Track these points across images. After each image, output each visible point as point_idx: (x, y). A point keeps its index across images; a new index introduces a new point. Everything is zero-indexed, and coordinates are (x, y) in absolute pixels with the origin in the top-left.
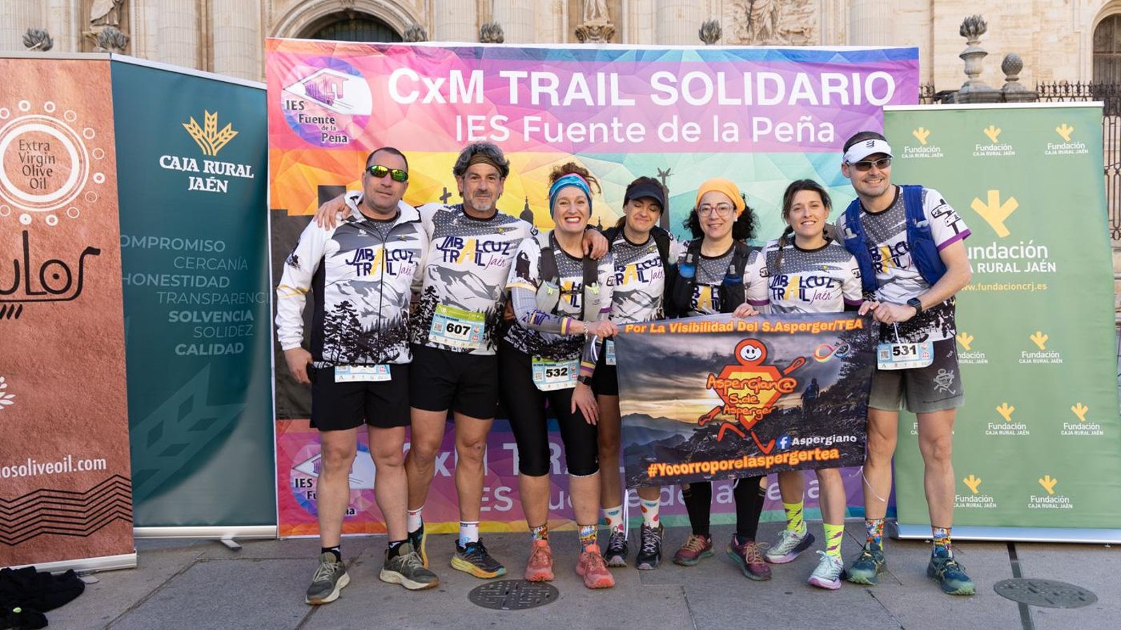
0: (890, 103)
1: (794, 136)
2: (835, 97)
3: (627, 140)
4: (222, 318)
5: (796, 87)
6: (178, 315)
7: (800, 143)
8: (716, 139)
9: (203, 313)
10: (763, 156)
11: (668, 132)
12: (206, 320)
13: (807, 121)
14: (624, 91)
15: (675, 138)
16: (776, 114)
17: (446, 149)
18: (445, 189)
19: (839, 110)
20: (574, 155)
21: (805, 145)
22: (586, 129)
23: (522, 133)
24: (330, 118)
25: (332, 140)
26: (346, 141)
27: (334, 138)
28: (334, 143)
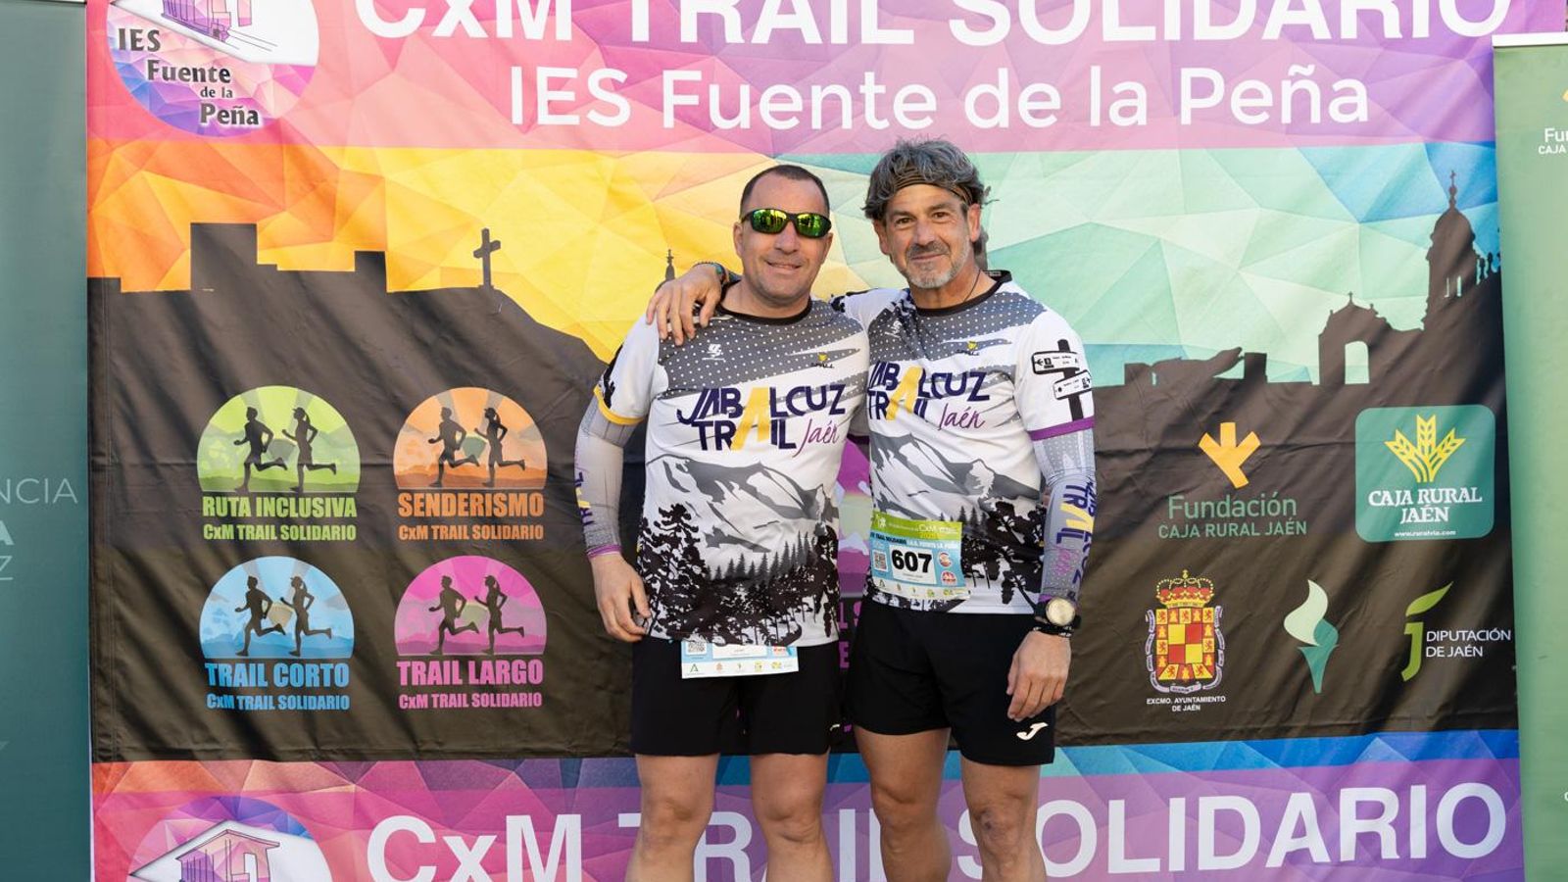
0: (1502, 30)
1: (1275, 110)
2: (1370, 20)
3: (893, 121)
7: (1288, 125)
8: (1095, 120)
10: (1200, 155)
11: (987, 106)
13: (1303, 77)
14: (891, 10)
15: (1002, 119)
16: (1233, 60)
17: (488, 141)
18: (486, 233)
19: (1379, 50)
20: (774, 158)
21: (1300, 129)
22: (803, 98)
23: (660, 108)
24: (219, 70)
25: (224, 119)
26: (256, 122)
27: (227, 116)
28: (230, 125)
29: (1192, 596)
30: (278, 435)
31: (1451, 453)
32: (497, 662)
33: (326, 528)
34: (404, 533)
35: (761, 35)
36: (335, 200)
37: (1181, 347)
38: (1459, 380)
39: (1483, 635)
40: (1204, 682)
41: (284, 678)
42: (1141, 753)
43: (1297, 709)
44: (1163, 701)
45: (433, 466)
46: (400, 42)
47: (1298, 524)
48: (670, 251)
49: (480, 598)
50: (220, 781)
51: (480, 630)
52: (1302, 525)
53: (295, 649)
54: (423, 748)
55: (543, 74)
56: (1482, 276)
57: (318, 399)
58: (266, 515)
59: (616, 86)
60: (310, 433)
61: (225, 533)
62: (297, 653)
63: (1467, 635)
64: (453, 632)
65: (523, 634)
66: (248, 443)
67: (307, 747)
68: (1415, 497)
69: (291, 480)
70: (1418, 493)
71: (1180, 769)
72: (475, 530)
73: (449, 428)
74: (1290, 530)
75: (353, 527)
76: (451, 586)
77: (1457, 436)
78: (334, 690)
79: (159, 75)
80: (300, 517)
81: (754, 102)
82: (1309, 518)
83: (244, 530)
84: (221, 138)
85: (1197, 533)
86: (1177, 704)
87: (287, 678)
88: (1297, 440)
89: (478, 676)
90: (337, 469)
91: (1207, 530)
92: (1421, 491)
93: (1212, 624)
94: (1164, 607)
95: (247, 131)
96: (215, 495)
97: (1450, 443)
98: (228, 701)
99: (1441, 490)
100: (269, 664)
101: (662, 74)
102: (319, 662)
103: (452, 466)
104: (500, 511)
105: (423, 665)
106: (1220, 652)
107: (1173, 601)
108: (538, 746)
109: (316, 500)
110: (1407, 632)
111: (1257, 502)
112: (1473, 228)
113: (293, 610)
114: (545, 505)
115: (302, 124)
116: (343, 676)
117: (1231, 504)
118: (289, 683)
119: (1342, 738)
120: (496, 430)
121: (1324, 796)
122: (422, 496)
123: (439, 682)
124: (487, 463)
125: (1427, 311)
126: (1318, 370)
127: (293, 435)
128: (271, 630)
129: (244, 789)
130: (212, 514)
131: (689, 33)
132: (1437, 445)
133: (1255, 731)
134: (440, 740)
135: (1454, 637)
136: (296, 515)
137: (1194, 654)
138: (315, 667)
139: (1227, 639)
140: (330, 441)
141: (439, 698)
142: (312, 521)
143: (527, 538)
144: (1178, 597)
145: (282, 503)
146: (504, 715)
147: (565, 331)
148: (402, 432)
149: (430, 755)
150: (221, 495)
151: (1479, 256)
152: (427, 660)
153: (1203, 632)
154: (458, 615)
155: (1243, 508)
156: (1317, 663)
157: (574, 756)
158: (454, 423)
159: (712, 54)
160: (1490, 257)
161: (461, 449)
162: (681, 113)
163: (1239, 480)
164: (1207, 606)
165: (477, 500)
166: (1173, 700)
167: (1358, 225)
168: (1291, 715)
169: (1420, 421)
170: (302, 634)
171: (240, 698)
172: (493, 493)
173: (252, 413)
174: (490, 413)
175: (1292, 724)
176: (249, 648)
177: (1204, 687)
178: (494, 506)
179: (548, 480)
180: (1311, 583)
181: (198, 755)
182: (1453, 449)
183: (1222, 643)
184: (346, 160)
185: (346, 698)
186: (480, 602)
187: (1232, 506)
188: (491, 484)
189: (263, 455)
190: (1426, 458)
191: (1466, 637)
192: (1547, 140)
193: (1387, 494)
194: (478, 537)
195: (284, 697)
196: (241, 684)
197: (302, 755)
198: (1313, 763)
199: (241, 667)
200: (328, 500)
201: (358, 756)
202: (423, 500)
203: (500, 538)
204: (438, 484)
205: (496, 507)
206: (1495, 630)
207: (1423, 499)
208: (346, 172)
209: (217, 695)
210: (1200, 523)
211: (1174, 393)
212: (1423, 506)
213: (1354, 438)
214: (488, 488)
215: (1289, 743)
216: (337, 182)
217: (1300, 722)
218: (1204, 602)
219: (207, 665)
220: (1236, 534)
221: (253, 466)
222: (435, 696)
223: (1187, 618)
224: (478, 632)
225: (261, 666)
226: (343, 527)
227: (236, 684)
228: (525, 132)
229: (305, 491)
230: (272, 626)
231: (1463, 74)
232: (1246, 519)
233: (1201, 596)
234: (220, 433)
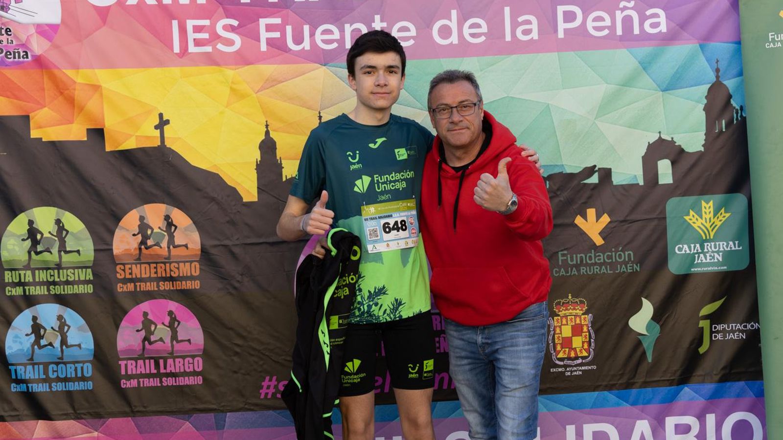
1: (613, 28)
7: (620, 36)
8: (508, 38)
10: (571, 57)
11: (445, 32)
13: (628, 8)
15: (454, 39)
17: (160, 64)
18: (161, 115)
20: (325, 64)
21: (628, 38)
22: (340, 31)
23: (258, 40)
24: (5, 29)
25: (9, 56)
26: (27, 57)
27: (11, 54)
28: (12, 60)
29: (574, 309)
30: (46, 235)
31: (722, 221)
32: (176, 360)
33: (76, 286)
34: (120, 288)
36: (74, 100)
37: (563, 165)
38: (726, 180)
39: (745, 327)
40: (584, 358)
41: (54, 373)
42: (548, 400)
43: (638, 372)
44: (560, 370)
45: (135, 249)
46: (107, 9)
47: (634, 265)
48: (267, 121)
49: (165, 323)
50: (19, 433)
51: (166, 341)
52: (637, 266)
53: (60, 356)
54: (135, 410)
55: (190, 24)
56: (737, 119)
57: (69, 213)
58: (41, 280)
59: (232, 29)
60: (64, 233)
61: (18, 291)
62: (61, 358)
63: (736, 326)
64: (150, 343)
65: (190, 343)
66: (30, 239)
67: (69, 412)
68: (702, 247)
69: (55, 260)
70: (704, 245)
71: (571, 408)
72: (161, 285)
73: (144, 227)
74: (630, 269)
75: (91, 286)
76: (148, 317)
77: (726, 212)
78: (83, 379)
80: (60, 280)
81: (312, 35)
82: (641, 261)
83: (29, 289)
84: (8, 67)
85: (576, 273)
86: (568, 371)
87: (56, 373)
88: (633, 217)
89: (165, 368)
90: (81, 252)
91: (582, 271)
92: (706, 244)
93: (587, 325)
94: (559, 315)
95: (23, 62)
96: (11, 270)
97: (722, 216)
98: (23, 387)
99: (717, 243)
100: (46, 365)
101: (259, 20)
102: (74, 363)
103: (146, 248)
104: (175, 273)
105: (133, 362)
106: (592, 340)
107: (563, 312)
108: (201, 406)
109: (69, 271)
110: (701, 325)
111: (610, 254)
112: (731, 91)
113: (58, 334)
114: (200, 269)
115: (53, 57)
116: (88, 370)
117: (595, 255)
118: (58, 376)
119: (665, 388)
120: (171, 227)
121: (656, 422)
122: (130, 266)
123: (143, 372)
124: (166, 246)
125: (705, 140)
126: (642, 177)
127: (55, 234)
128: (46, 346)
129: (34, 437)
130: (10, 281)
132: (714, 218)
133: (614, 385)
134: (145, 405)
135: (728, 328)
136: (58, 280)
137: (577, 342)
138: (72, 366)
139: (596, 332)
140: (76, 237)
141: (143, 381)
142: (67, 283)
143: (191, 288)
144: (567, 309)
145: (50, 273)
146: (181, 390)
147: (208, 170)
148: (117, 231)
149: (139, 414)
150: (15, 270)
151: (735, 107)
152: (136, 360)
153: (582, 329)
154: (152, 333)
155: (602, 258)
156: (648, 345)
157: (222, 411)
158: (146, 224)
159: (287, 8)
160: (742, 108)
161: (151, 238)
162: (270, 42)
163: (599, 241)
164: (583, 314)
165: (161, 267)
166: (566, 369)
167: (661, 92)
168: (634, 376)
169: (704, 204)
170: (64, 347)
171: (30, 385)
172: (171, 263)
173: (31, 223)
174: (167, 218)
175: (635, 381)
176: (34, 357)
177: (584, 361)
178: (171, 270)
179: (201, 255)
180: (643, 299)
181: (7, 419)
182: (724, 219)
183: (593, 335)
184: (79, 77)
185: (90, 383)
186: (165, 325)
187: (595, 257)
188: (169, 258)
189: (38, 246)
190: (708, 225)
191: (736, 327)
192: (770, 40)
193: (686, 246)
194: (163, 289)
195: (55, 384)
196: (30, 377)
197: (66, 416)
198: (649, 402)
199: (30, 368)
200: (76, 270)
201: (98, 416)
202: (130, 269)
203: (175, 289)
204: (139, 259)
205: (172, 271)
206: (752, 323)
207: (707, 249)
208: (79, 83)
209: (16, 384)
210: (577, 266)
211: (559, 193)
212: (707, 252)
213: (665, 215)
214: (167, 260)
215: (634, 392)
216: (75, 89)
217: (639, 379)
218: (581, 312)
219: (10, 367)
220: (599, 273)
221: (33, 253)
222: (141, 380)
223: (572, 321)
224: (164, 343)
225: (41, 367)
226: (86, 286)
227: (27, 378)
228: (181, 58)
229: (63, 266)
230: (47, 344)
231: (722, 2)
232: (604, 263)
233: (580, 309)
234: (13, 235)
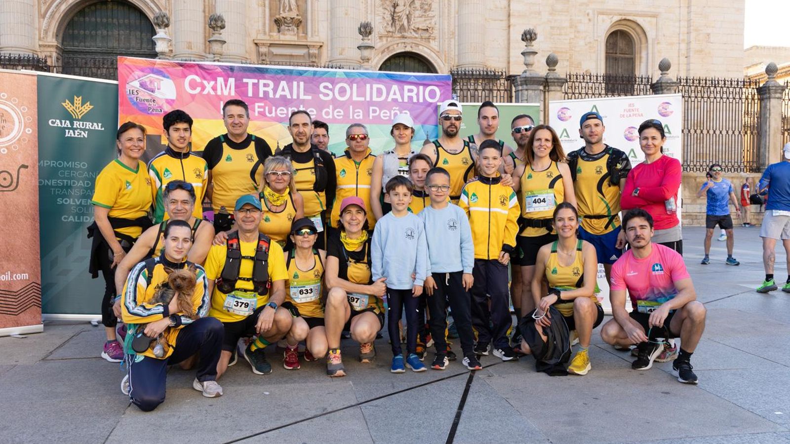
0: (438, 101)
1: (390, 117)
2: (410, 98)
4: (87, 203)
5: (392, 92)
6: (62, 200)
8: (351, 118)
9: (76, 200)
10: (374, 126)
11: (327, 113)
12: (78, 203)
13: (396, 110)
14: (306, 92)
15: (331, 116)
16: (382, 105)
19: (412, 105)
20: (280, 123)
22: (286, 110)
24: (153, 100)
25: (154, 111)
26: (161, 112)
35: (277, 96)
46: (195, 95)
79: (138, 100)
81: (276, 111)
84: (153, 115)
95: (159, 114)
101: (255, 104)
131: (261, 95)
159: (266, 100)
162: (259, 113)
231: (430, 110)
